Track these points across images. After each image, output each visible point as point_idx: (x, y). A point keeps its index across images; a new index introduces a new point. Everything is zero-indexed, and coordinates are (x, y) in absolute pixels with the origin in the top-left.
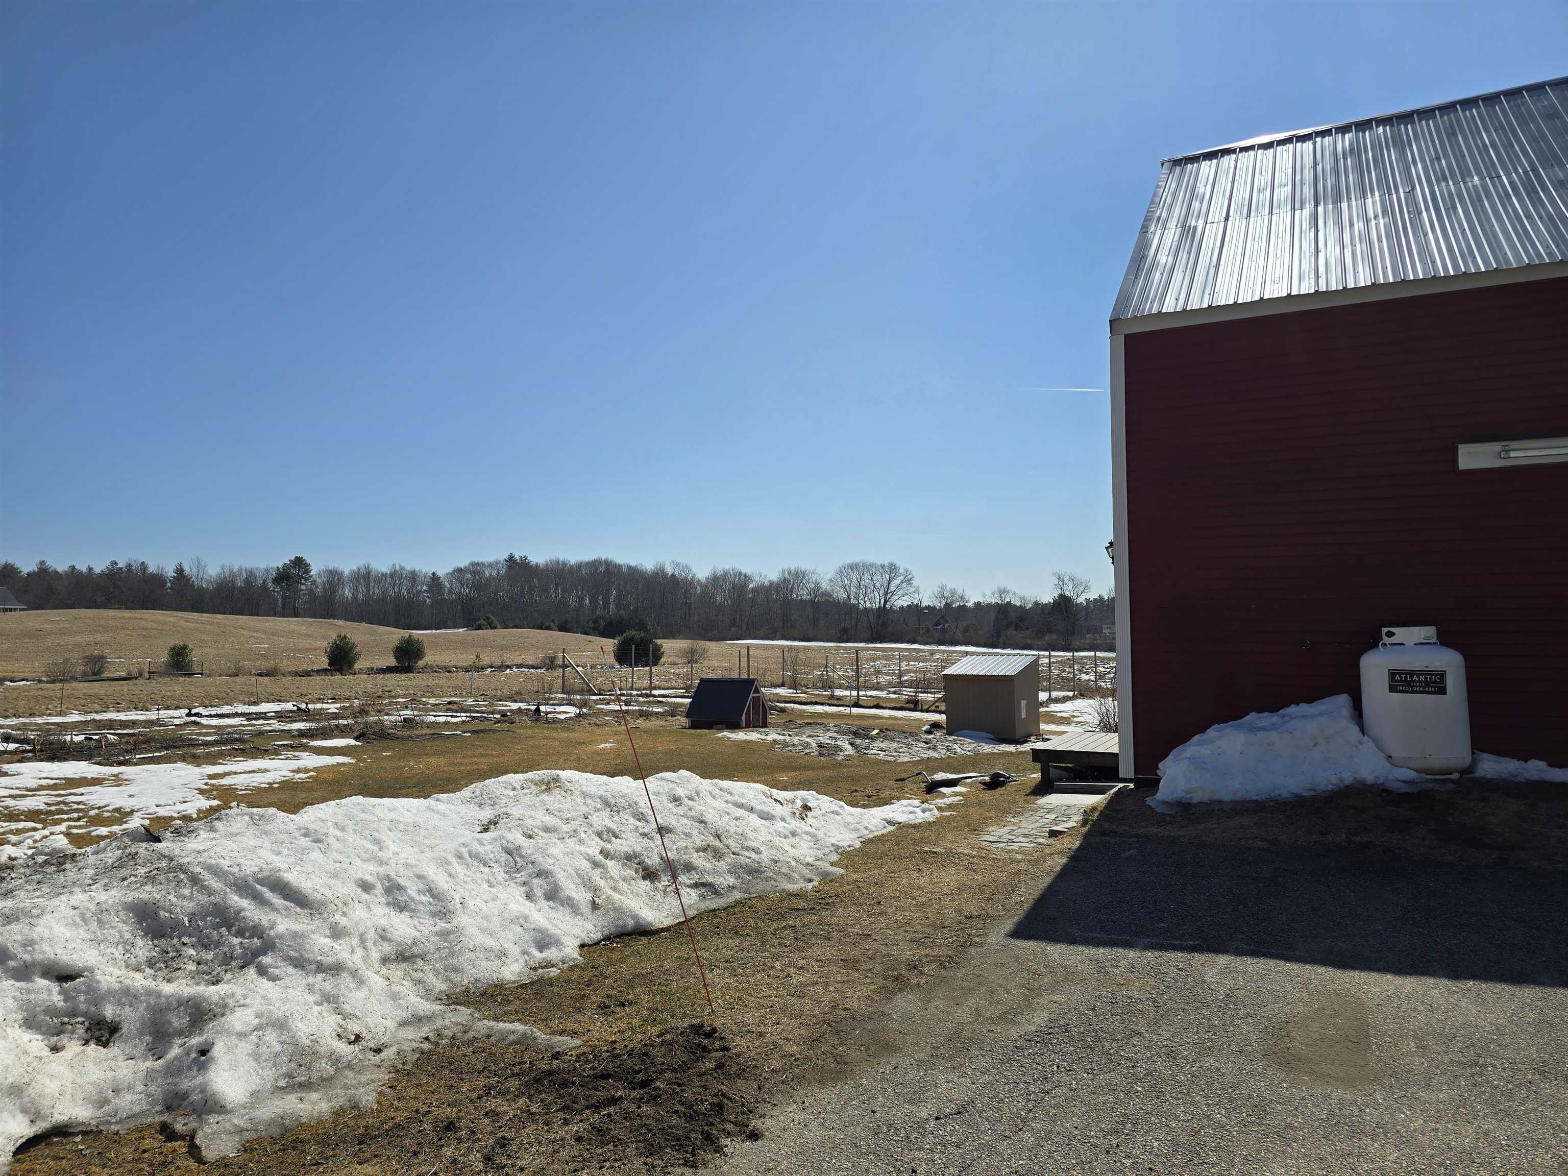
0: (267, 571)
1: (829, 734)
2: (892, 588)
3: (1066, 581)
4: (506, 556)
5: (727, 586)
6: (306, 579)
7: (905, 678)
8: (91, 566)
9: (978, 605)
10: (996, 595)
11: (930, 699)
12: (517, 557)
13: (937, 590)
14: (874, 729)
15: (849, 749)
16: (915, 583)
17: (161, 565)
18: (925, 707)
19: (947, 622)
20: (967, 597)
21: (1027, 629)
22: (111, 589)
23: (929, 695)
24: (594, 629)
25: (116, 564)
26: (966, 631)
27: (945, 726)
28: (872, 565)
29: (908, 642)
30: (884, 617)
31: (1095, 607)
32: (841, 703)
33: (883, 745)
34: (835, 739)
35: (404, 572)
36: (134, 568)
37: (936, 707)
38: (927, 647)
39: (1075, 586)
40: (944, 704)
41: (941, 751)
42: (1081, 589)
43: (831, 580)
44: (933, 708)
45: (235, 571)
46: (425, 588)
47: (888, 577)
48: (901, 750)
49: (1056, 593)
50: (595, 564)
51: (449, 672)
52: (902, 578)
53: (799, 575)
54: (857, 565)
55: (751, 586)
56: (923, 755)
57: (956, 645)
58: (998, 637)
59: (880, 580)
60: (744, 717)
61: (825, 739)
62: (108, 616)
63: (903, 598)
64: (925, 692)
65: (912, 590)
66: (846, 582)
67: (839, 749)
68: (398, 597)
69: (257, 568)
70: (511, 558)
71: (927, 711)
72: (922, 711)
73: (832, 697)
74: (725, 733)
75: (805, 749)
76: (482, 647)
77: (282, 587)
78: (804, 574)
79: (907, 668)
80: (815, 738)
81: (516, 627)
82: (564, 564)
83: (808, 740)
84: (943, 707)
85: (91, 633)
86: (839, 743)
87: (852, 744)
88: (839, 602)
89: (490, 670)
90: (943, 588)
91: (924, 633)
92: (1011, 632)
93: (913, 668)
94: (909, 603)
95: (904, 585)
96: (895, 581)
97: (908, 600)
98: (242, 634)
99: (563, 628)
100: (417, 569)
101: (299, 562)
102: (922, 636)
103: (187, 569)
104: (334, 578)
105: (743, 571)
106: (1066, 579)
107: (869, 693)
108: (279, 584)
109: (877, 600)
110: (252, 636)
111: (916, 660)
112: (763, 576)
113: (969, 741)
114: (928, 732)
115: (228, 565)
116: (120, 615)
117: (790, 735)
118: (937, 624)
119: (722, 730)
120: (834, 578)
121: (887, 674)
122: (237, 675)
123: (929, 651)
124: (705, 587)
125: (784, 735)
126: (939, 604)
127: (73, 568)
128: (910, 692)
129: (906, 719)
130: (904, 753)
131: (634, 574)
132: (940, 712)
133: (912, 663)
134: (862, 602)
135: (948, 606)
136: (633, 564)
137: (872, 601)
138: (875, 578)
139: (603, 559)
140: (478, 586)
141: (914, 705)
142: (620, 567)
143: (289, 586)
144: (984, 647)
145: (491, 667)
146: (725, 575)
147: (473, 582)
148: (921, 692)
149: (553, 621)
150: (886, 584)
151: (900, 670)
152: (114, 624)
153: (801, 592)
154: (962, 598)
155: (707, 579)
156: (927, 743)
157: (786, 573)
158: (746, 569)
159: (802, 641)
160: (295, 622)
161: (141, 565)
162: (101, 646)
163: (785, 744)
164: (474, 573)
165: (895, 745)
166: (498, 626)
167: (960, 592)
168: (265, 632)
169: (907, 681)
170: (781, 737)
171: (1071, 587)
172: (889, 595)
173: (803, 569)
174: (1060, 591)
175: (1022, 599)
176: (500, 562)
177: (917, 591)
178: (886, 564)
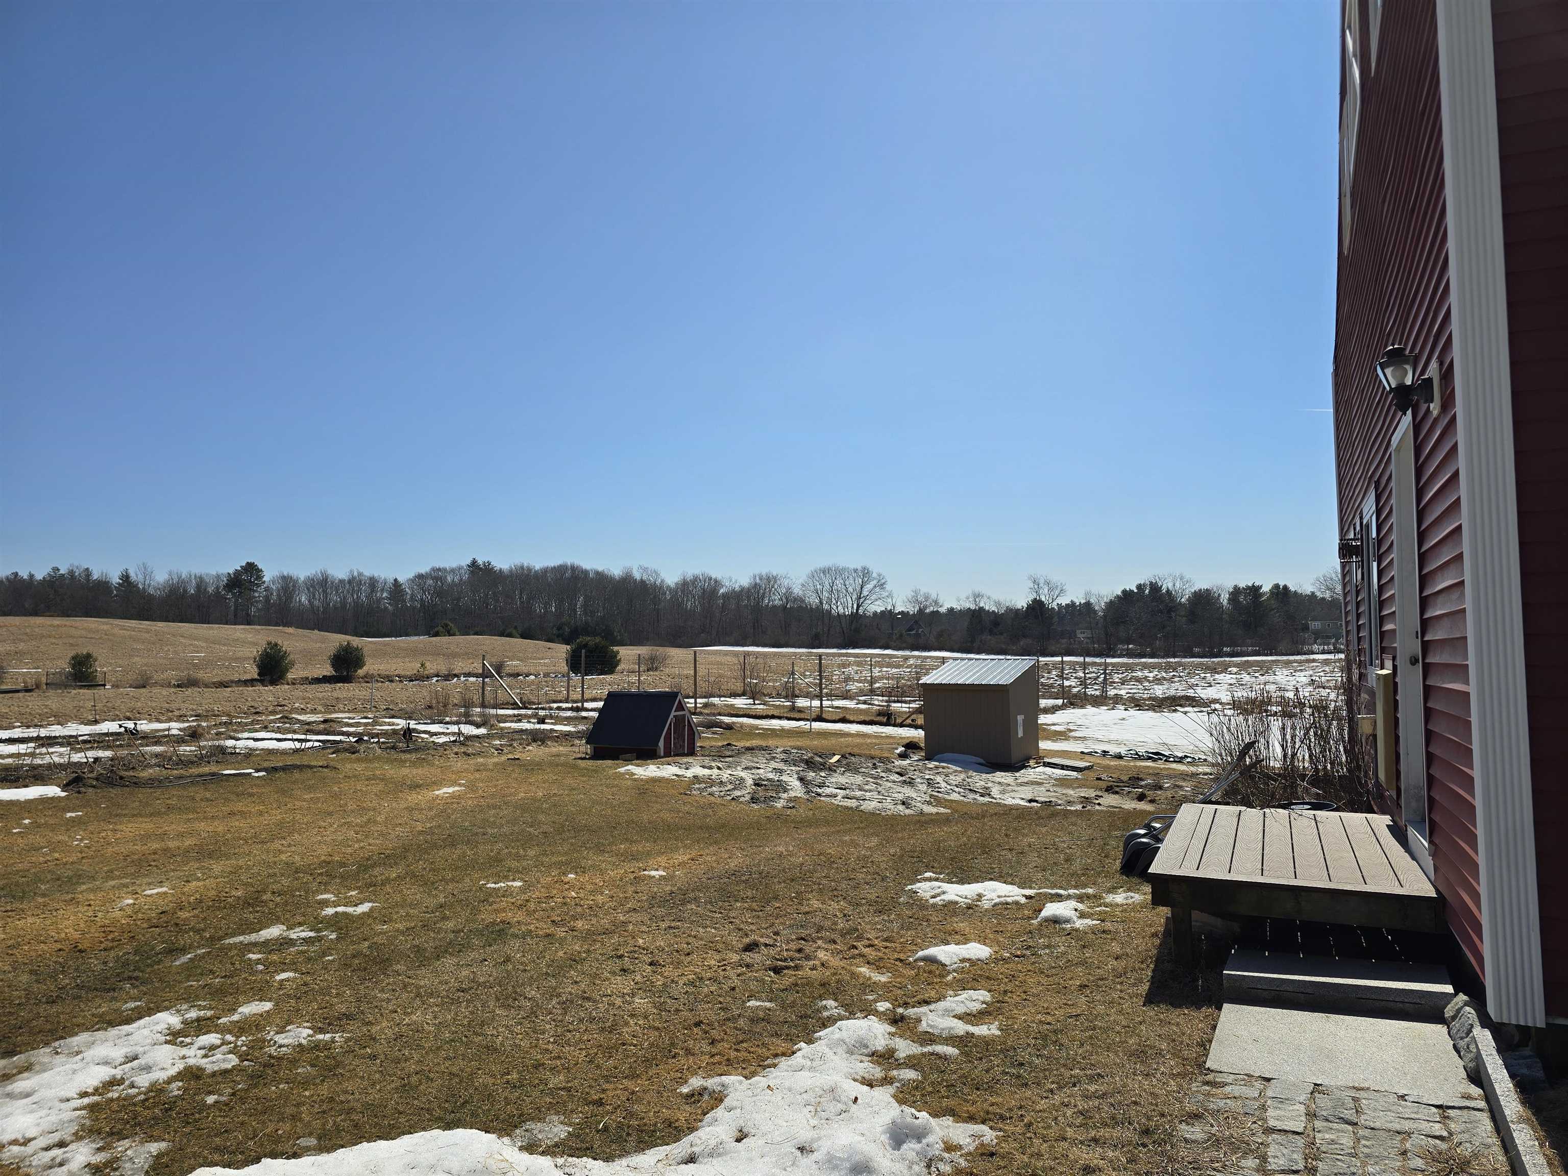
0: (218, 577)
1: (773, 764)
2: (865, 593)
3: (1041, 585)
4: (469, 562)
5: (697, 592)
6: (258, 586)
7: (877, 685)
8: (32, 573)
9: (951, 611)
10: (971, 600)
11: (904, 709)
12: (480, 562)
13: (910, 594)
14: (834, 755)
15: (796, 789)
16: (888, 587)
17: (105, 571)
18: (899, 721)
19: (920, 626)
20: (941, 602)
21: (1001, 634)
22: (51, 596)
23: (904, 705)
24: (558, 636)
25: (58, 570)
26: (940, 635)
27: (923, 745)
28: (844, 569)
29: (881, 648)
30: (857, 622)
31: (1066, 612)
32: (802, 716)
33: (842, 780)
34: (781, 771)
35: (363, 578)
36: (76, 574)
37: (913, 720)
38: (900, 653)
39: (1051, 590)
40: (922, 716)
41: (920, 786)
42: (1057, 593)
43: (803, 585)
44: (909, 721)
45: (183, 576)
46: (385, 595)
47: (860, 581)
48: (867, 787)
49: (1031, 598)
50: (561, 570)
51: (392, 681)
52: (875, 582)
53: (771, 580)
54: (829, 569)
55: (722, 591)
56: (896, 795)
57: (929, 651)
58: (972, 642)
59: (853, 584)
60: (661, 744)
61: (766, 772)
62: (35, 623)
63: (876, 603)
64: (898, 702)
65: (885, 594)
66: (818, 587)
67: (781, 787)
68: (357, 605)
69: (207, 575)
70: (474, 563)
71: (901, 725)
72: (895, 725)
73: (793, 708)
74: (630, 767)
75: (734, 789)
76: (433, 655)
77: (233, 594)
78: (775, 579)
79: (880, 674)
80: (753, 771)
81: (476, 634)
82: (529, 569)
83: (743, 774)
84: (920, 720)
85: (14, 642)
86: (784, 778)
87: (801, 779)
88: (811, 608)
89: (435, 679)
90: (916, 592)
91: (897, 639)
92: (986, 637)
93: (885, 675)
94: (883, 609)
95: (877, 589)
96: (868, 586)
97: (881, 604)
98: (181, 643)
99: (524, 636)
100: (376, 575)
101: (251, 568)
102: (895, 642)
103: (133, 577)
104: (288, 584)
105: (714, 577)
106: (1042, 582)
107: (837, 703)
108: (231, 591)
109: (850, 605)
110: (191, 645)
111: (889, 665)
112: (733, 581)
113: (955, 768)
114: (903, 756)
115: (176, 571)
116: (49, 623)
117: (719, 768)
118: (910, 629)
119: (629, 761)
120: (806, 582)
121: (859, 681)
122: (145, 687)
123: (902, 657)
124: (674, 591)
125: (711, 768)
126: (912, 609)
127: (16, 574)
128: (882, 701)
129: (877, 736)
130: (870, 791)
131: (602, 578)
132: (917, 727)
133: (885, 669)
134: (835, 607)
135: (921, 611)
136: (600, 569)
137: (844, 607)
138: (847, 583)
139: (569, 564)
140: (440, 593)
141: (887, 718)
142: (586, 572)
143: (241, 593)
144: (958, 652)
145: (437, 676)
146: (696, 579)
147: (435, 588)
148: (895, 702)
149: (516, 628)
150: (858, 589)
151: (871, 676)
152: (40, 632)
153: (773, 598)
154: (936, 602)
155: (677, 584)
156: (901, 775)
157: (757, 578)
158: (715, 574)
159: (774, 647)
160: (242, 629)
161: (84, 571)
162: (21, 656)
163: (710, 781)
164: (436, 579)
165: (859, 779)
166: (457, 633)
167: (934, 596)
168: (206, 640)
169: (879, 688)
170: (706, 772)
171: (1046, 591)
172: (862, 600)
173: (775, 574)
174: (1034, 596)
175: (998, 604)
176: (463, 567)
177: (890, 595)
178: (859, 568)
